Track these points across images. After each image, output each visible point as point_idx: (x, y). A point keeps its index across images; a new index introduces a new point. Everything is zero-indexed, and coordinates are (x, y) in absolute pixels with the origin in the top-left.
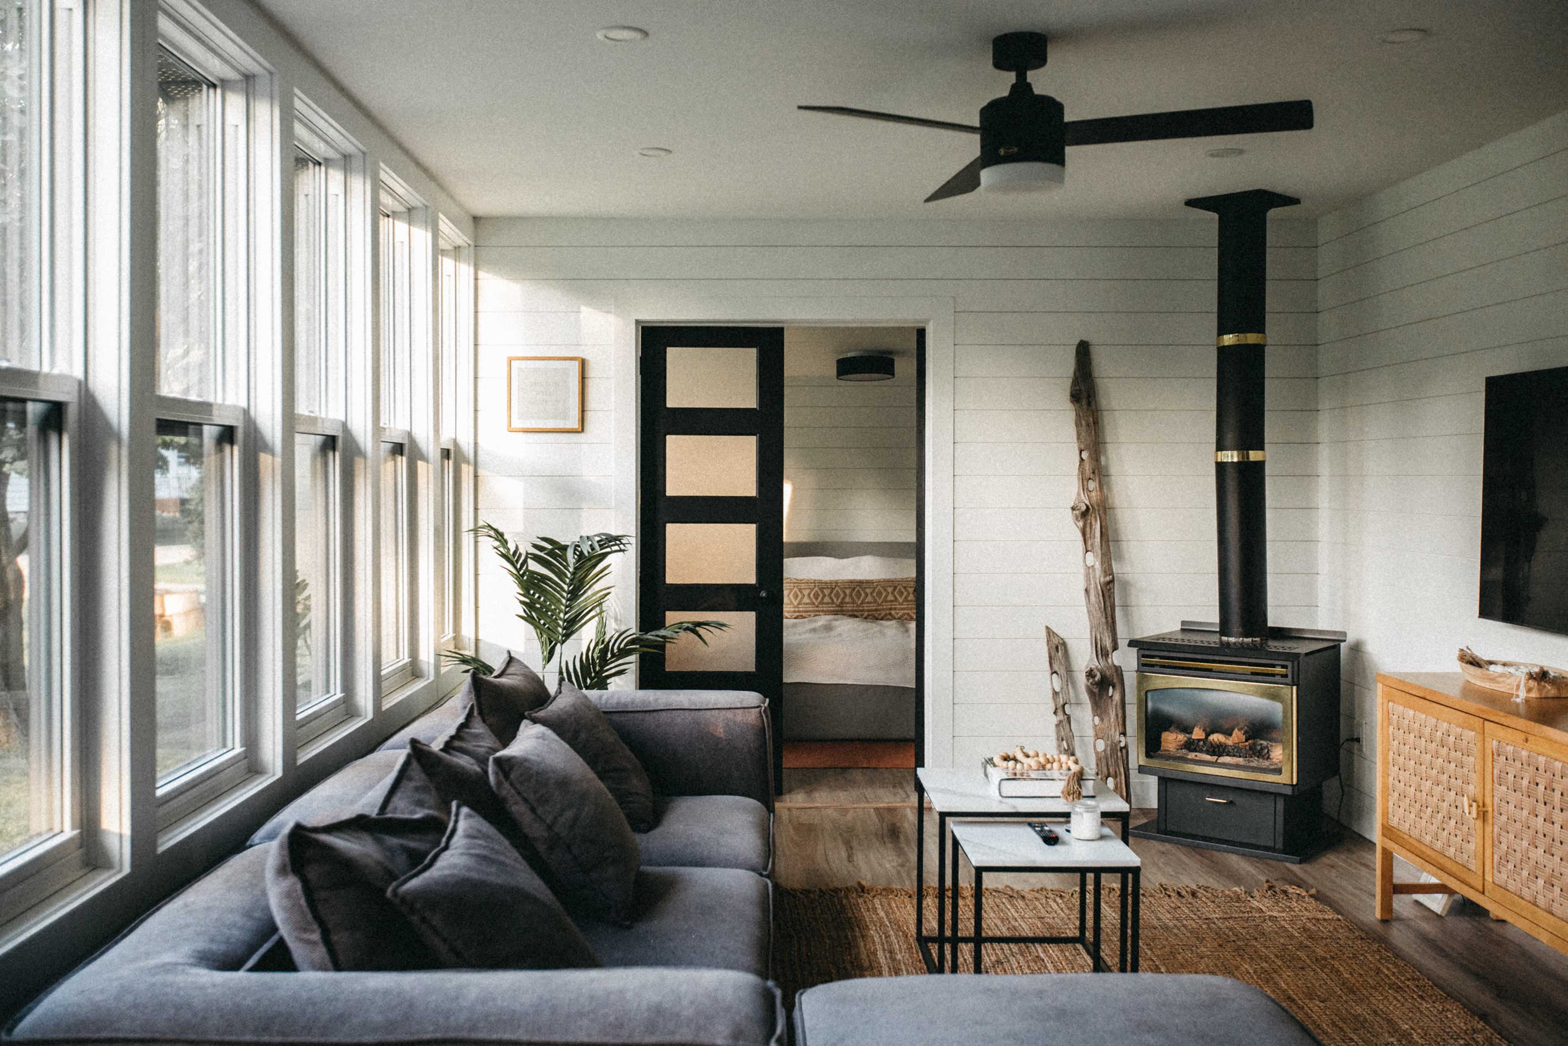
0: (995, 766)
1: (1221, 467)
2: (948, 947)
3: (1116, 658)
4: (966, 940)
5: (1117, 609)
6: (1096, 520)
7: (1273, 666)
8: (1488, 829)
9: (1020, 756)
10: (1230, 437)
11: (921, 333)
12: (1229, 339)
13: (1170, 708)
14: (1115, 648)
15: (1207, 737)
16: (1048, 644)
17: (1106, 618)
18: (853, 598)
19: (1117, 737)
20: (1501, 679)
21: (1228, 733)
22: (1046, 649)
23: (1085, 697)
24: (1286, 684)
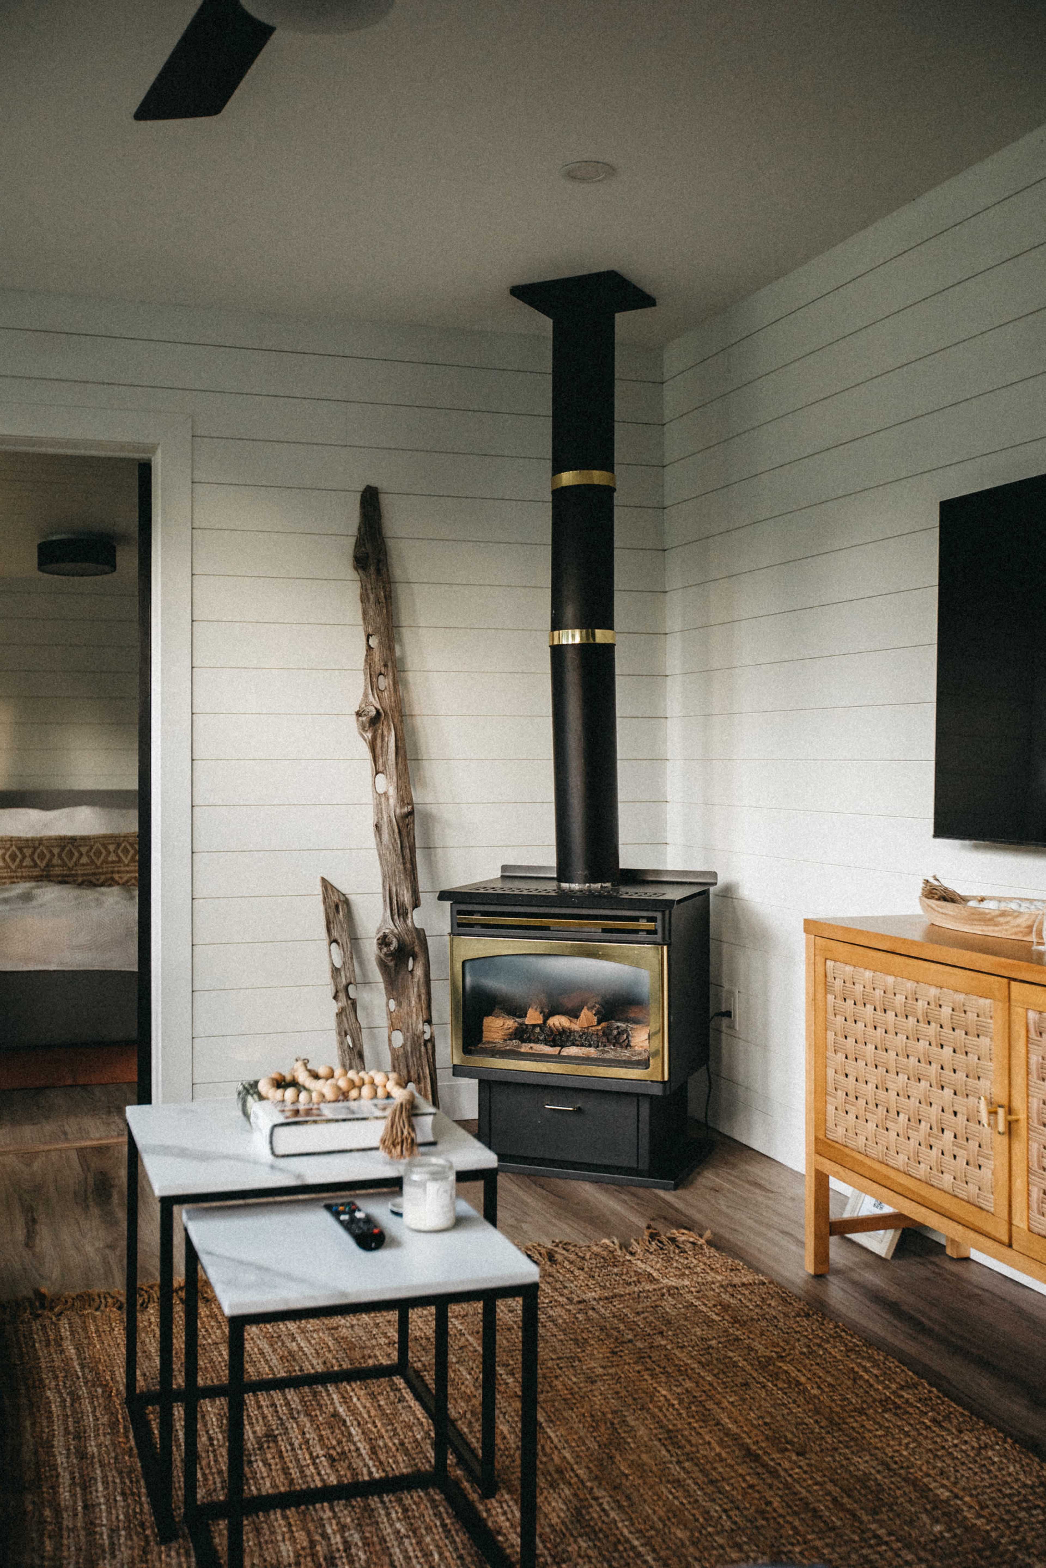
0: (261, 1098)
1: (557, 652)
2: (179, 1412)
3: (417, 918)
4: (212, 1392)
5: (418, 851)
6: (389, 729)
7: (636, 919)
8: (1019, 1148)
9: (303, 1077)
10: (570, 612)
11: (145, 470)
12: (568, 478)
13: (496, 984)
14: (416, 904)
15: (545, 1022)
16: (324, 903)
17: (404, 863)
18: (62, 860)
19: (420, 1026)
20: (1001, 920)
21: (574, 1014)
22: (322, 907)
23: (376, 975)
24: (655, 943)
